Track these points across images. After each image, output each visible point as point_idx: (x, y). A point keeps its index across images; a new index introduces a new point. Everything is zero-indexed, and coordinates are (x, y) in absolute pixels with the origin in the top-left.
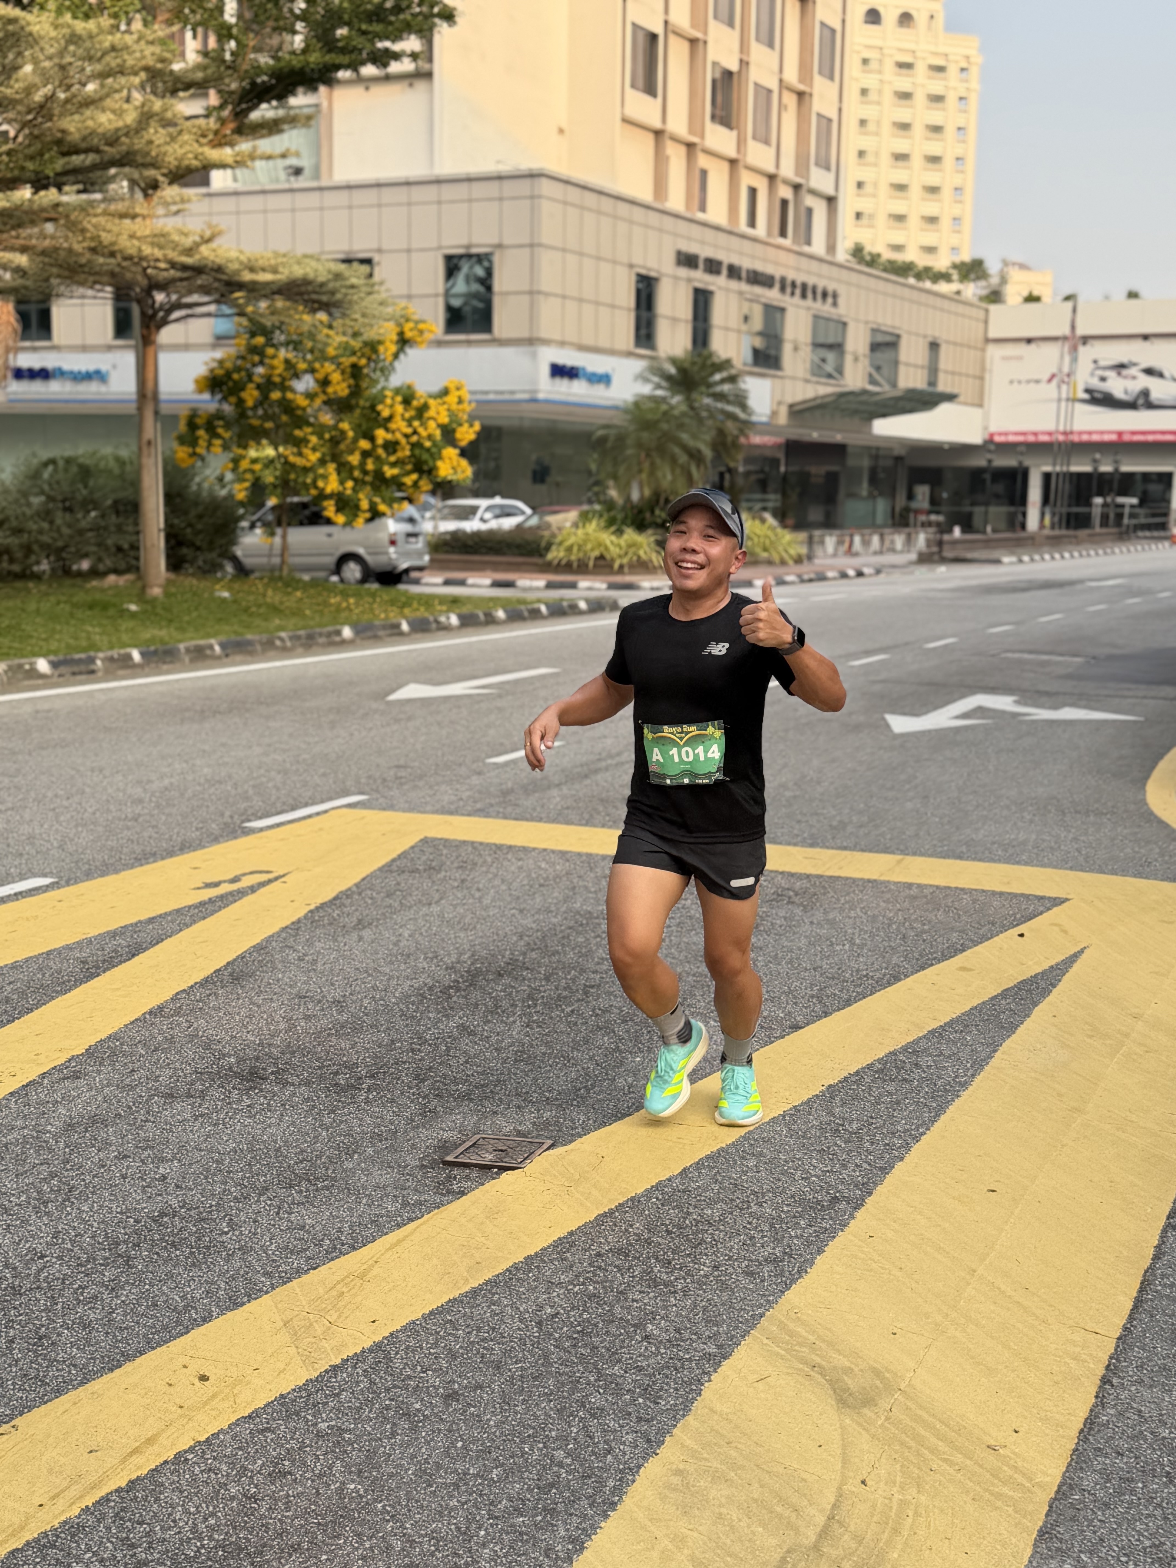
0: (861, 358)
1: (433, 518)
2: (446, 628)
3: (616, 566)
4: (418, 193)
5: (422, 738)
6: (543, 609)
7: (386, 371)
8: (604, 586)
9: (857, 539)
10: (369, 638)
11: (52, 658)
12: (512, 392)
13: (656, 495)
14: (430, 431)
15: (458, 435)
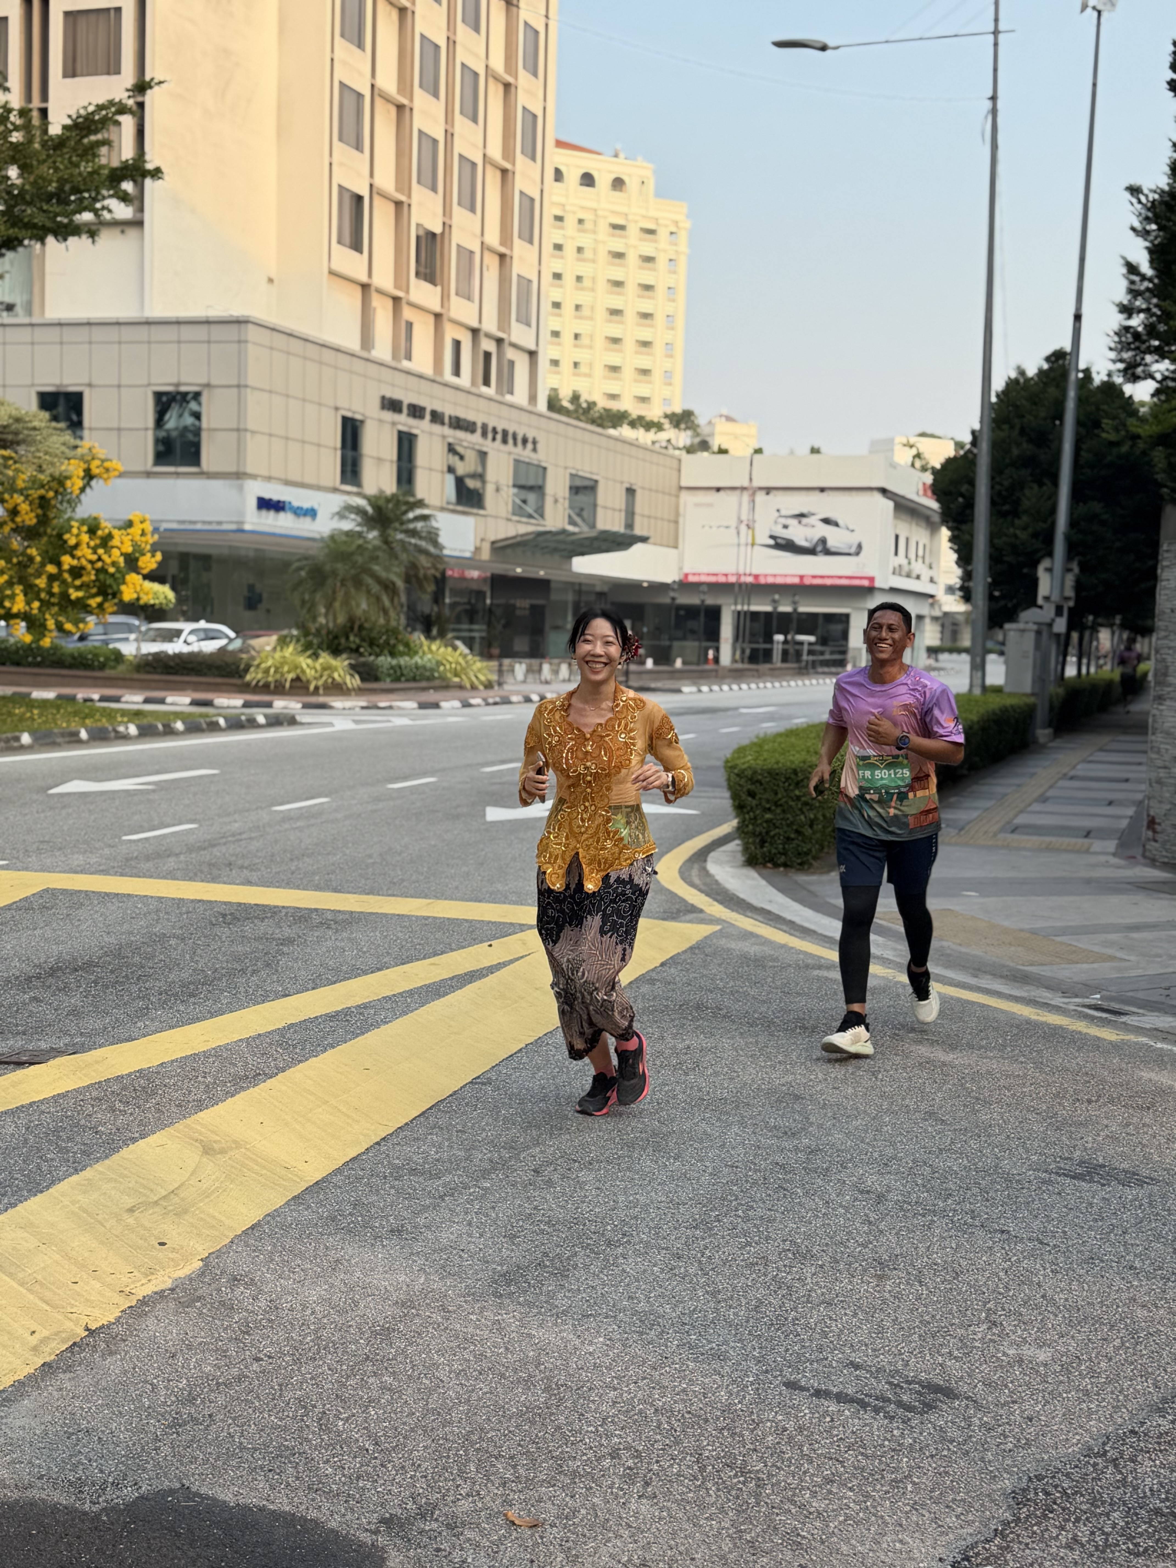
0: (561, 500)
1: (136, 640)
2: (125, 738)
3: (312, 687)
4: (127, 332)
5: (71, 822)
7: (73, 503)
8: (299, 705)
9: (546, 667)
10: (47, 744)
12: (220, 523)
13: (351, 620)
14: (114, 558)
15: (140, 564)
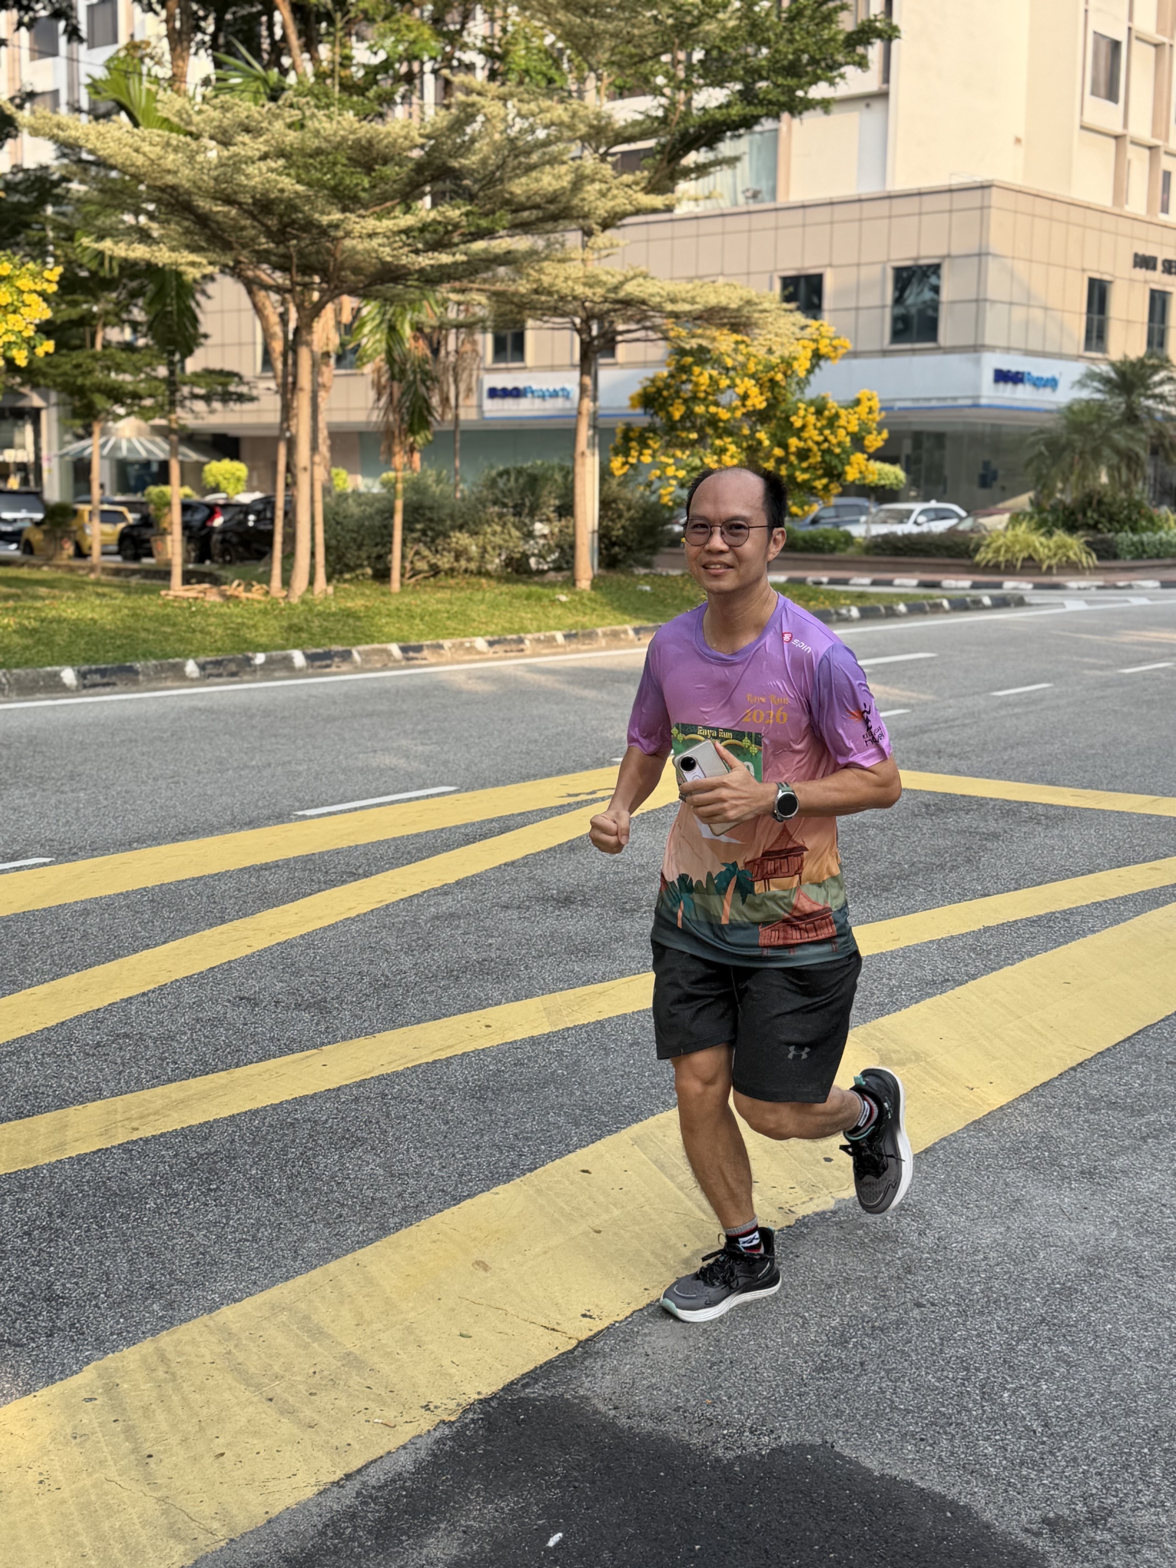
1: (866, 522)
2: (847, 620)
3: (1045, 567)
4: (869, 209)
6: (945, 603)
7: (801, 385)
8: (1030, 586)
11: (489, 638)
12: (955, 399)
13: (1090, 495)
14: (840, 438)
15: (867, 443)
